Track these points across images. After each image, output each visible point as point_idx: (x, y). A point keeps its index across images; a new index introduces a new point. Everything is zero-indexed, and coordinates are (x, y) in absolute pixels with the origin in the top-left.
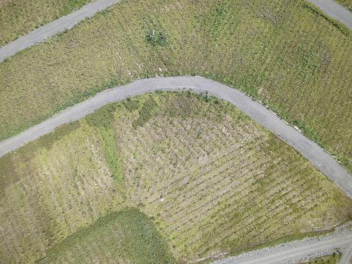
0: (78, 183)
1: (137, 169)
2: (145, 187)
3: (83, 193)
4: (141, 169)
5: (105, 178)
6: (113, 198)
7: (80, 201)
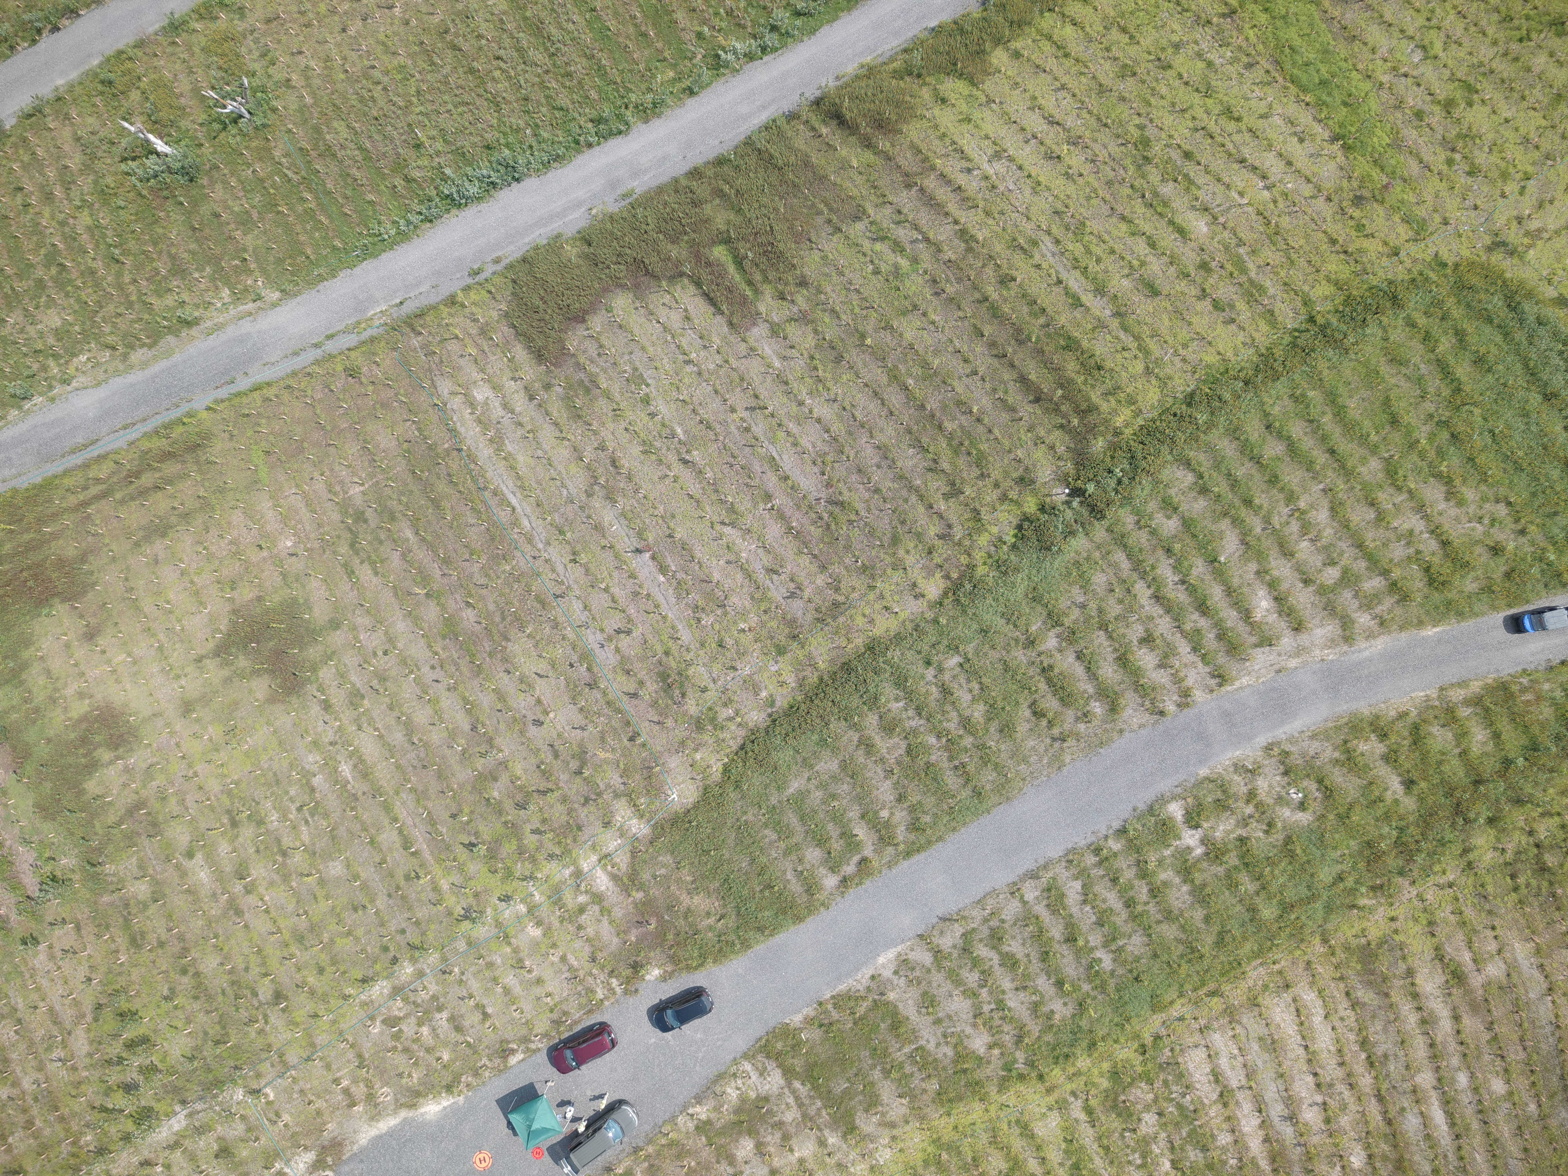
0: (1167, 189)
1: (1448, 105)
2: (1505, 176)
3: (1200, 226)
4: (1470, 104)
5: (1298, 152)
6: (1360, 227)
7: (1190, 257)
